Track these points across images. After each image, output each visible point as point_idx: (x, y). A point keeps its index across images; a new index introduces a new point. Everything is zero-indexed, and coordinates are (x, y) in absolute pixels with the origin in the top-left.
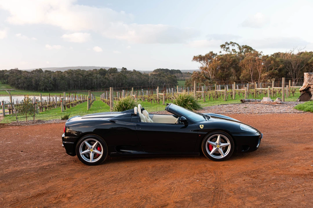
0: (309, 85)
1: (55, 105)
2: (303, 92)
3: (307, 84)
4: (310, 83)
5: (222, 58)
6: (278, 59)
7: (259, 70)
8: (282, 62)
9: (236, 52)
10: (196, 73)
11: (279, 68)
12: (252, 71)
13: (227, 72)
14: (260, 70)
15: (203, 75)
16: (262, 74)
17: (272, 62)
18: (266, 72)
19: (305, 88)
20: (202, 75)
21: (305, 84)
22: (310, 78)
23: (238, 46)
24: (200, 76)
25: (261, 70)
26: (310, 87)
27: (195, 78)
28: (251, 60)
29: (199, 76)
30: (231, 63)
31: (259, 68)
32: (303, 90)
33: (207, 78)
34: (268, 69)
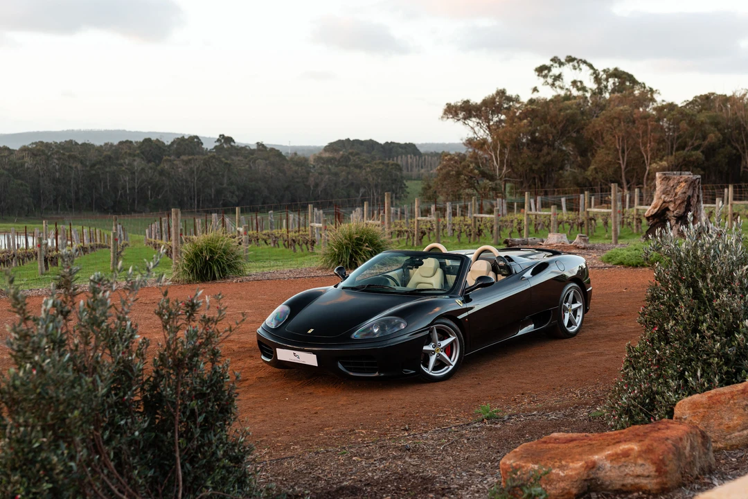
0: (664, 202)
1: (12, 260)
2: (654, 219)
3: (661, 202)
4: (667, 199)
5: (533, 110)
6: (702, 117)
7: (646, 151)
8: (716, 124)
9: (584, 89)
10: (451, 159)
11: (706, 143)
12: (623, 152)
13: (548, 154)
14: (649, 149)
15: (472, 166)
16: (655, 162)
17: (684, 125)
18: (665, 158)
19: (656, 210)
20: (469, 166)
21: (657, 201)
22: (668, 185)
23: (592, 71)
24: (464, 167)
25: (651, 150)
26: (667, 209)
27: (448, 173)
28: (619, 118)
29: (461, 169)
30: (561, 126)
31: (645, 144)
32: (652, 216)
33: (484, 175)
34: (672, 147)
